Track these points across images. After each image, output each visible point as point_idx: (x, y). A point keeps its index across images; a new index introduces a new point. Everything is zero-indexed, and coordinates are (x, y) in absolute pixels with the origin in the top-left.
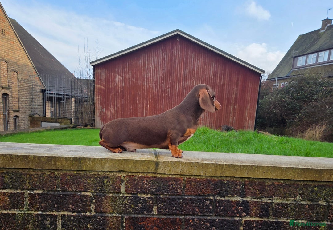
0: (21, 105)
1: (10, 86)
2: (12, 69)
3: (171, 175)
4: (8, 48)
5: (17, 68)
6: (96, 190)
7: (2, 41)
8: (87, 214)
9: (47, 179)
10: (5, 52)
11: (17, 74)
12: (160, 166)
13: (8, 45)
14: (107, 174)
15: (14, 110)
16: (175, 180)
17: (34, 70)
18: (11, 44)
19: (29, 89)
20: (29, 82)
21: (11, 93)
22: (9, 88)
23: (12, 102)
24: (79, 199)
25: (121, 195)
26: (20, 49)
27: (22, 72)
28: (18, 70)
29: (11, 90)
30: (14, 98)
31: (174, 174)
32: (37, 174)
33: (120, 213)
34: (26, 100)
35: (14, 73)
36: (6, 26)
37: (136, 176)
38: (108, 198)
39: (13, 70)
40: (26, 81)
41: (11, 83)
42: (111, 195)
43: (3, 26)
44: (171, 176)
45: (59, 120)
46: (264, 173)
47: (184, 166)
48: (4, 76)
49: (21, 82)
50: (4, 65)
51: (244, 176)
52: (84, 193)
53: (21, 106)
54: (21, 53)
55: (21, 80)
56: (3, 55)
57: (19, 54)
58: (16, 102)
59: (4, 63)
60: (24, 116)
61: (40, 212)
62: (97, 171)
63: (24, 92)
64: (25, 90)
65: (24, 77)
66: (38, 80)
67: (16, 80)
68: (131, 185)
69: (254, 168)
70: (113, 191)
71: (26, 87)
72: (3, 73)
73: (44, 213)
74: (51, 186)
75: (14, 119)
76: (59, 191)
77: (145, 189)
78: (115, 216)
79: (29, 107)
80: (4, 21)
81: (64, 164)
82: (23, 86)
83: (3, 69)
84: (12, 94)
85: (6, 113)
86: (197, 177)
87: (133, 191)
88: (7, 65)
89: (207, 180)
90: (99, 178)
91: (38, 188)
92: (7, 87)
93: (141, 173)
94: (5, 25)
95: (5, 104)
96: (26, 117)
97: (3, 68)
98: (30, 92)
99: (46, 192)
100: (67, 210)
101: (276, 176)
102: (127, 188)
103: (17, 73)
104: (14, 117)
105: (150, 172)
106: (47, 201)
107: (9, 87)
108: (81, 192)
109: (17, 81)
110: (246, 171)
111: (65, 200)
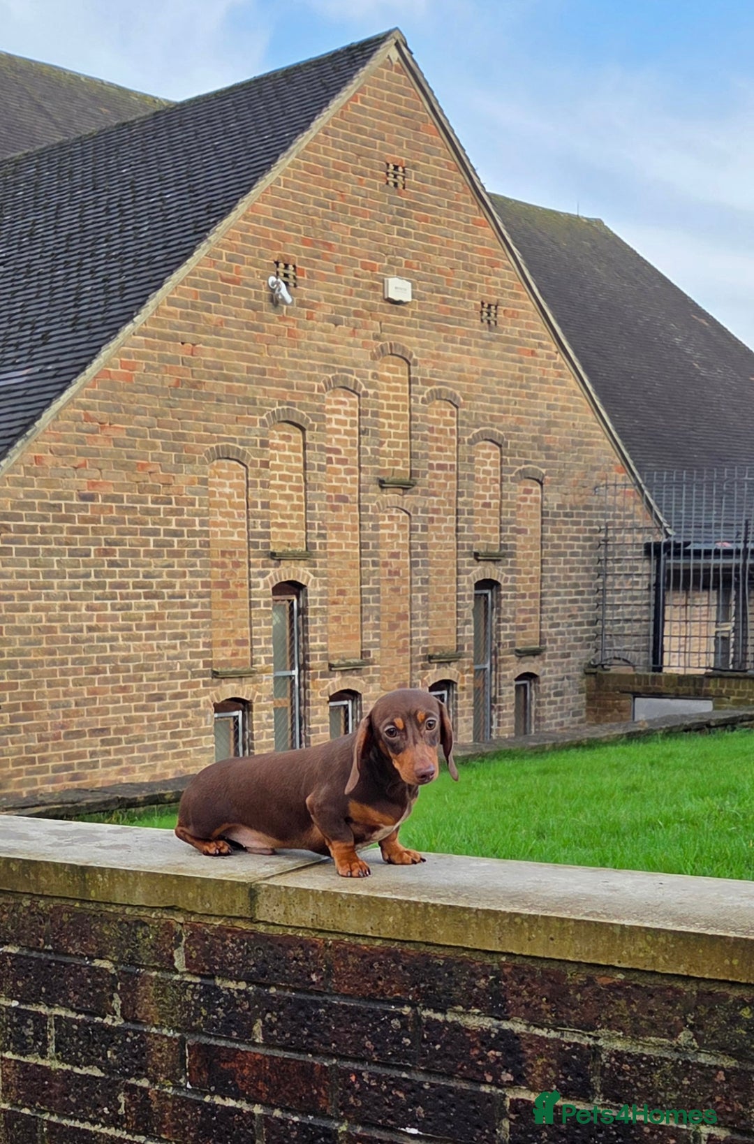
0: (549, 623)
1: (506, 546)
2: (519, 468)
3: (290, 930)
4: (509, 381)
5: (543, 460)
6: (121, 957)
7: (485, 356)
8: (105, 1021)
9: (24, 917)
10: (493, 401)
11: (539, 488)
12: (259, 898)
13: (507, 367)
14: (142, 913)
15: (519, 648)
16: (303, 944)
17: (617, 460)
18: (521, 362)
19: (591, 547)
20: (591, 516)
21: (510, 576)
22: (504, 555)
23: (513, 613)
24: (89, 977)
25: (177, 977)
26: (560, 375)
27: (562, 475)
28: (544, 471)
29: (513, 563)
30: (523, 596)
31: (297, 925)
32: (7, 905)
33: (177, 1029)
34: (575, 601)
35: (530, 485)
36: (503, 283)
37: (207, 925)
38: (148, 983)
39: (525, 475)
40: (579, 515)
41: (513, 530)
42: (154, 974)
43: (489, 291)
44: (290, 932)
45: (712, 681)
46: (552, 939)
47: (320, 904)
48: (487, 505)
49: (554, 523)
50: (488, 456)
51: (491, 946)
52: (97, 963)
53: (548, 630)
54: (562, 392)
55: (556, 515)
56: (484, 417)
57: (554, 396)
58: (532, 611)
59: (487, 451)
60: (560, 675)
61: (15, 1003)
62: (122, 905)
63: (568, 566)
64: (573, 554)
65: (570, 498)
66: (635, 502)
67: (532, 516)
68: (197, 950)
69: (518, 920)
70: (157, 964)
71: (577, 539)
72: (481, 492)
73: (23, 1007)
74: (33, 936)
75: (517, 687)
76: (49, 952)
77: (231, 964)
78: (165, 1036)
79: (586, 631)
80: (493, 264)
81: (53, 882)
82: (564, 538)
83: (482, 476)
84: (514, 580)
85: (485, 663)
86: (360, 941)
87: (203, 969)
88: (502, 454)
89: (389, 953)
90: (127, 923)
91: (10, 939)
92: (497, 551)
93: (217, 916)
94: (498, 280)
95: (486, 625)
96: (568, 678)
97: (485, 472)
98: (592, 562)
99: (25, 952)
100: (65, 1005)
101: (592, 955)
102: (188, 957)
103: (541, 484)
104: (517, 679)
105: (237, 915)
106: (27, 976)
107: (504, 551)
108: (91, 958)
109: (540, 521)
110: (494, 932)
111: (61, 976)
